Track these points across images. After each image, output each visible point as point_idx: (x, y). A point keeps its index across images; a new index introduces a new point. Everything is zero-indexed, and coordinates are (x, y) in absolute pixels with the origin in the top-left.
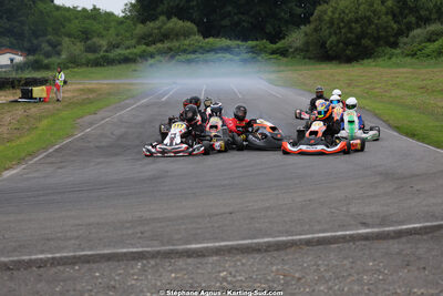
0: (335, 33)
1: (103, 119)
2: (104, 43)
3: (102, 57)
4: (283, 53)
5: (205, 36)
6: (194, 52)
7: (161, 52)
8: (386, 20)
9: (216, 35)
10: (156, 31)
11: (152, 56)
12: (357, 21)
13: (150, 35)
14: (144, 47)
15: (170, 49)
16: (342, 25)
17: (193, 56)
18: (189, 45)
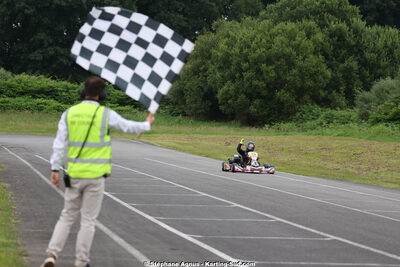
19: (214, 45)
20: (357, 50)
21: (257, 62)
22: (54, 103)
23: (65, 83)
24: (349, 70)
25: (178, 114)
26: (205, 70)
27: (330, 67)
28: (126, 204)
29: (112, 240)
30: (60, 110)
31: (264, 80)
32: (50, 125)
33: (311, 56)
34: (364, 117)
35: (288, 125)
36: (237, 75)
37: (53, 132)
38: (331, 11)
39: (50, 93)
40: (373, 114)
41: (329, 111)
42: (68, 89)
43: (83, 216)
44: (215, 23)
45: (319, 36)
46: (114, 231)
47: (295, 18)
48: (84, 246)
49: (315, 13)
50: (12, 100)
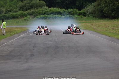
0: (107, 6)
1: (4, 43)
2: (4, 10)
3: (3, 16)
4: (84, 15)
5: (49, 7)
6: (44, 14)
7: (30, 14)
9: (54, 7)
10: (28, 4)
11: (26, 16)
13: (25, 6)
14: (22, 11)
15: (34, 13)
16: (110, 2)
17: (44, 16)
18: (42, 11)
22: (59, 16)
26: (101, 4)
31: (116, 6)
42: (65, 11)
50: (48, 16)
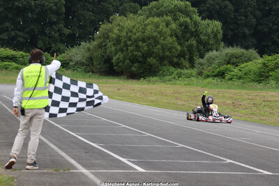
8: (171, 41)
12: (143, 40)
16: (129, 43)
19: (111, 30)
20: (196, 34)
21: (136, 41)
22: (14, 65)
23: (21, 53)
24: (191, 46)
25: (89, 72)
26: (106, 45)
27: (179, 44)
28: (58, 126)
29: (50, 147)
30: (18, 69)
31: (140, 51)
32: (13, 78)
33: (169, 37)
34: (200, 74)
35: (155, 78)
36: (124, 49)
37: (14, 82)
38: (181, 11)
39: (13, 59)
40: (206, 72)
41: (179, 70)
43: (32, 132)
44: (111, 17)
45: (174, 26)
46: (50, 141)
47: (159, 15)
48: (33, 151)
49: (171, 12)
